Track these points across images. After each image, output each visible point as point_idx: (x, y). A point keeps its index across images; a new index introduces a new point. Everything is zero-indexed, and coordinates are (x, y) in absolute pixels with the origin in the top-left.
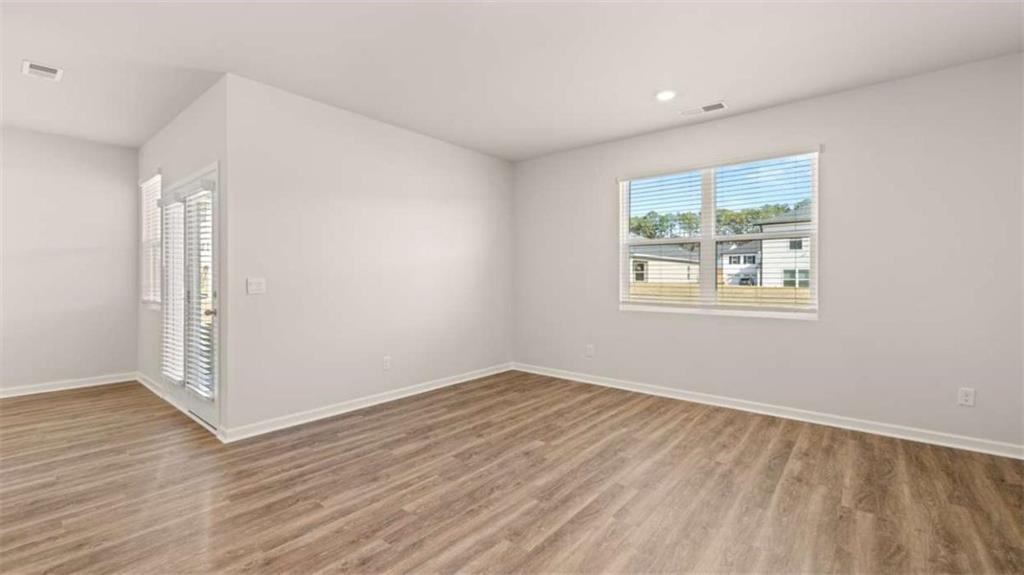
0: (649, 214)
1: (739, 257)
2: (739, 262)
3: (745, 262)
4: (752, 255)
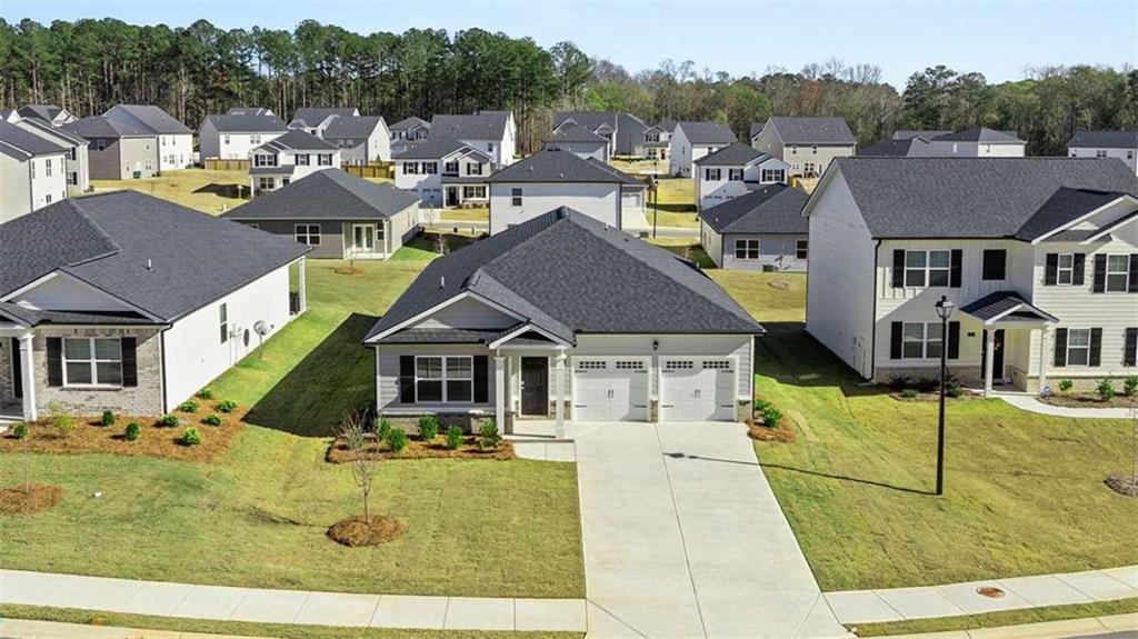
0: (195, 25)
1: (417, 164)
2: (416, 172)
3: (424, 172)
4: (432, 161)
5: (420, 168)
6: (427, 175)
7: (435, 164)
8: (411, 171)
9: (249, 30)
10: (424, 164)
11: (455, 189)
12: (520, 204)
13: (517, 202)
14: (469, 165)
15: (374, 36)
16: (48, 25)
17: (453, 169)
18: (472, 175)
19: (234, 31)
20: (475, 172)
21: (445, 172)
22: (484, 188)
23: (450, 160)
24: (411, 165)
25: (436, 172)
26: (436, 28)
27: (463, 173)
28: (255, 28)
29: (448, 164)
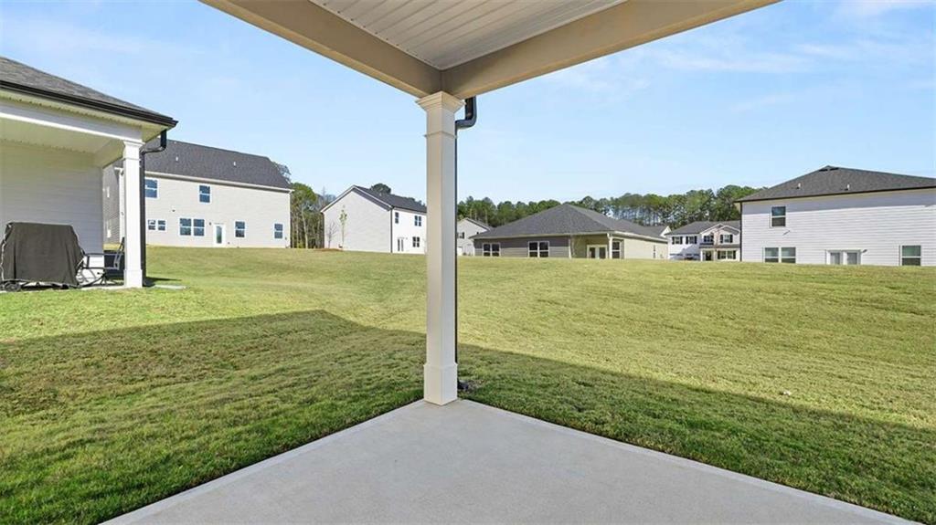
0: (585, 199)
1: (681, 238)
2: (681, 243)
3: (687, 243)
4: (693, 235)
5: (684, 240)
6: (689, 245)
7: (696, 237)
8: (677, 243)
9: (609, 199)
10: (687, 238)
11: (710, 252)
12: (784, 225)
13: (779, 222)
14: (722, 236)
15: (670, 196)
16: (527, 204)
17: (709, 240)
18: (724, 243)
19: (601, 200)
20: (727, 241)
21: (703, 241)
22: (735, 252)
23: (707, 234)
24: (677, 238)
25: (696, 243)
26: (705, 189)
27: (716, 240)
28: (612, 198)
29: (705, 237)
